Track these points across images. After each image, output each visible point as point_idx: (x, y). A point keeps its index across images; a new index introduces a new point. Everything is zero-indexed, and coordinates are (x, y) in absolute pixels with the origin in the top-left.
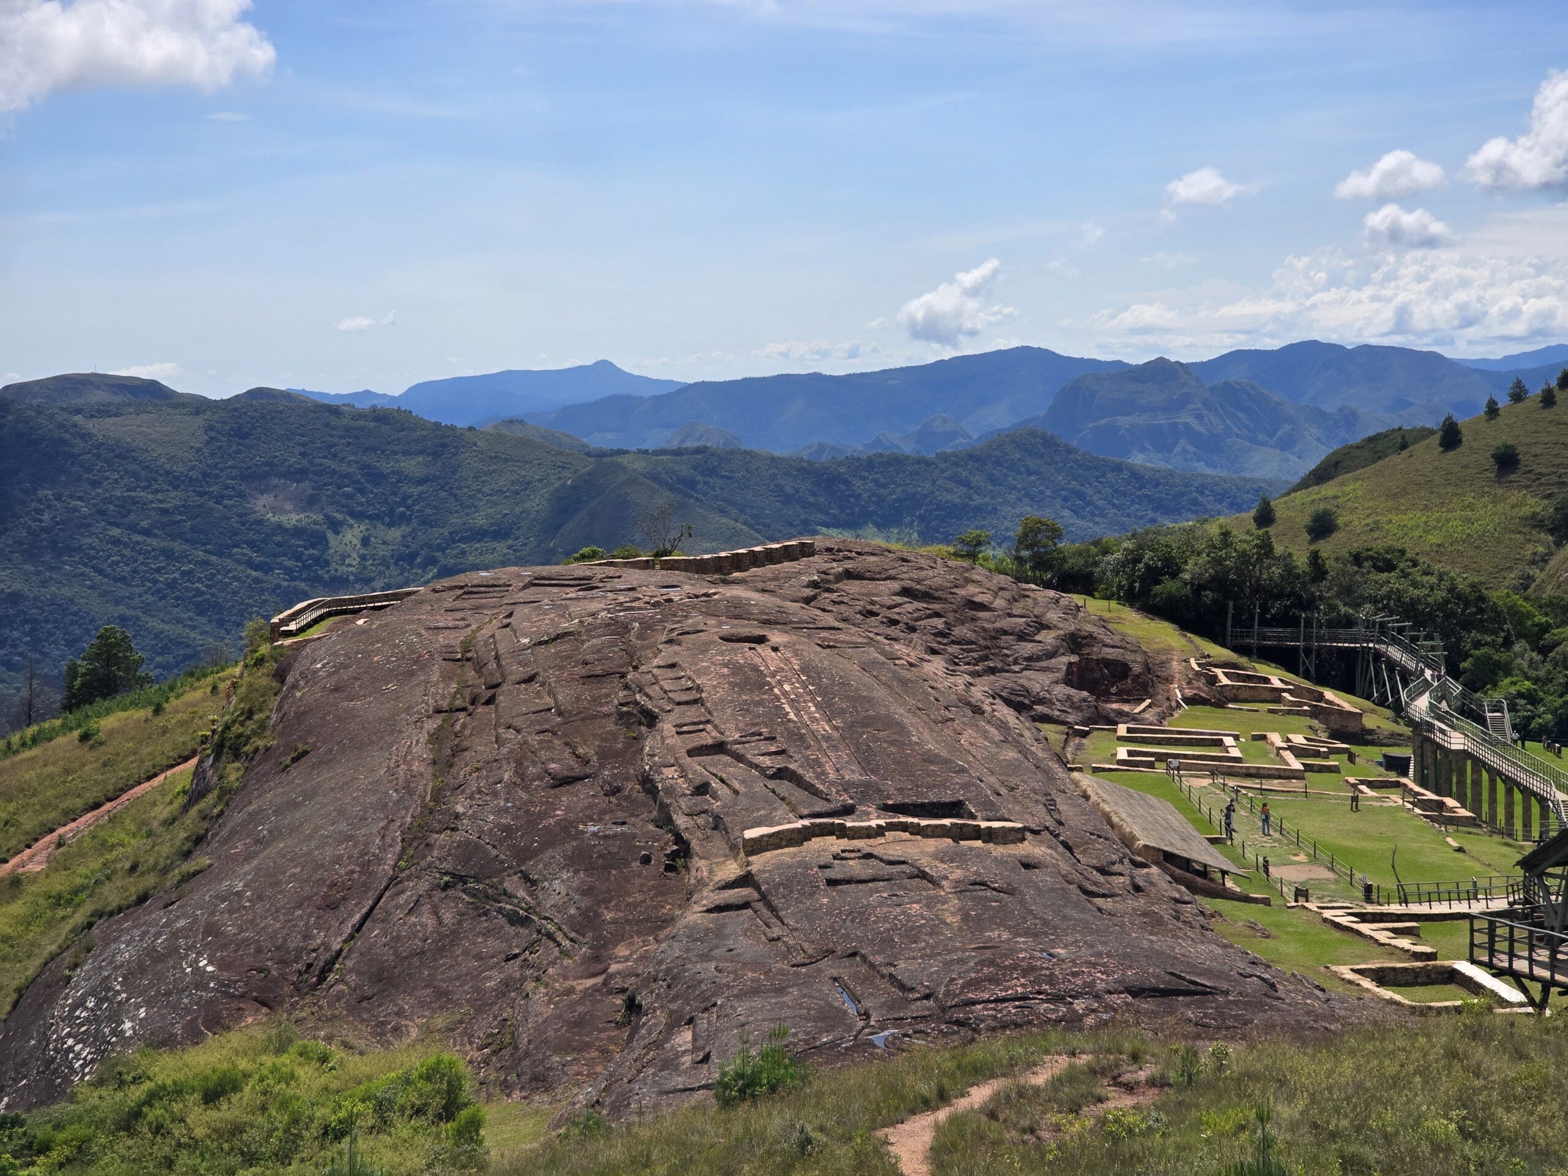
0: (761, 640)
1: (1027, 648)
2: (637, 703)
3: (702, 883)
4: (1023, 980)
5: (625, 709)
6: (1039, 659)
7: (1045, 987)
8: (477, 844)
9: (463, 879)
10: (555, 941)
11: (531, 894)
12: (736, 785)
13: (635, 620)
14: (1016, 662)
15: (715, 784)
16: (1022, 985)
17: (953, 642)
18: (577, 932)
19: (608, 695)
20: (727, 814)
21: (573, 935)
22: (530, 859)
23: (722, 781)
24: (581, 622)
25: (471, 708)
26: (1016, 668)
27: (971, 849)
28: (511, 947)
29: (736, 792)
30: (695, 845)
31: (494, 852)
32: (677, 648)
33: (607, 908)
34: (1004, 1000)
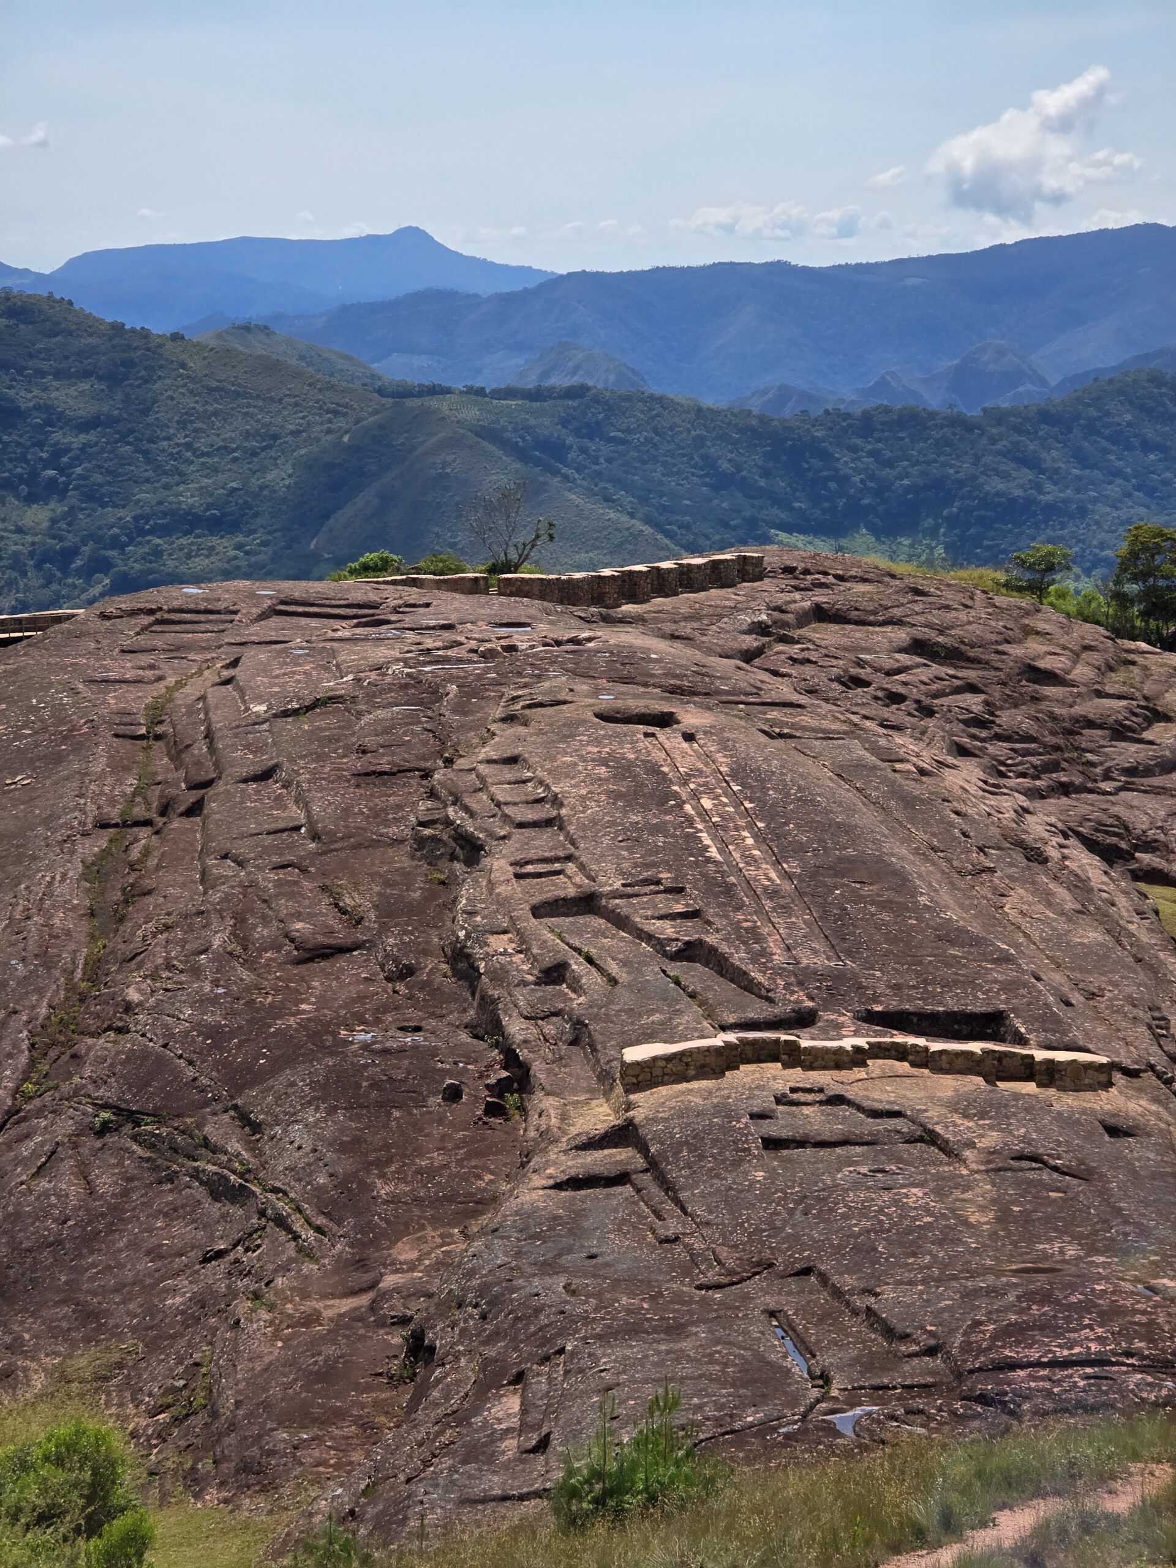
0: (665, 720)
1: (1128, 753)
2: (448, 822)
3: (546, 1137)
4: (1100, 1331)
5: (427, 832)
6: (1148, 772)
7: (1138, 1344)
8: (160, 1058)
9: (132, 1117)
10: (288, 1229)
11: (252, 1147)
12: (614, 968)
13: (451, 679)
14: (1107, 776)
15: (577, 965)
16: (1099, 1339)
17: (998, 737)
18: (328, 1215)
19: (399, 807)
20: (595, 1018)
21: (320, 1221)
22: (251, 1085)
23: (590, 960)
24: (358, 680)
25: (160, 821)
26: (1107, 786)
27: (1017, 1096)
28: (212, 1239)
29: (613, 981)
30: (539, 1071)
31: (190, 1072)
32: (521, 730)
33: (383, 1176)
34: (1067, 1364)
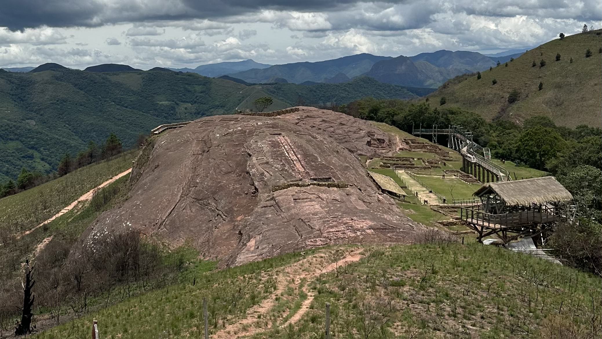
0: (280, 134)
1: (357, 136)
2: (246, 152)
3: (261, 200)
4: (344, 226)
5: (243, 153)
6: (359, 138)
7: (350, 228)
8: (202, 190)
9: (198, 200)
10: (221, 216)
11: (216, 204)
12: (271, 173)
13: (247, 129)
14: (353, 139)
15: (266, 173)
16: (344, 227)
17: (336, 134)
18: (227, 214)
19: (239, 149)
20: (268, 181)
21: (226, 215)
22: (215, 194)
23: (267, 172)
24: (233, 130)
25: (203, 153)
26: (353, 141)
27: (333, 190)
28: (210, 218)
29: (271, 175)
30: (259, 190)
31: (207, 192)
32: (258, 137)
33: (235, 207)
34: (338, 231)
